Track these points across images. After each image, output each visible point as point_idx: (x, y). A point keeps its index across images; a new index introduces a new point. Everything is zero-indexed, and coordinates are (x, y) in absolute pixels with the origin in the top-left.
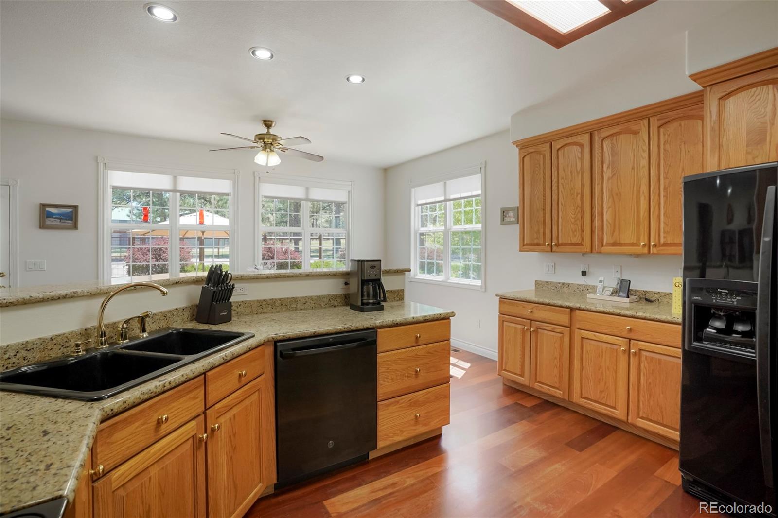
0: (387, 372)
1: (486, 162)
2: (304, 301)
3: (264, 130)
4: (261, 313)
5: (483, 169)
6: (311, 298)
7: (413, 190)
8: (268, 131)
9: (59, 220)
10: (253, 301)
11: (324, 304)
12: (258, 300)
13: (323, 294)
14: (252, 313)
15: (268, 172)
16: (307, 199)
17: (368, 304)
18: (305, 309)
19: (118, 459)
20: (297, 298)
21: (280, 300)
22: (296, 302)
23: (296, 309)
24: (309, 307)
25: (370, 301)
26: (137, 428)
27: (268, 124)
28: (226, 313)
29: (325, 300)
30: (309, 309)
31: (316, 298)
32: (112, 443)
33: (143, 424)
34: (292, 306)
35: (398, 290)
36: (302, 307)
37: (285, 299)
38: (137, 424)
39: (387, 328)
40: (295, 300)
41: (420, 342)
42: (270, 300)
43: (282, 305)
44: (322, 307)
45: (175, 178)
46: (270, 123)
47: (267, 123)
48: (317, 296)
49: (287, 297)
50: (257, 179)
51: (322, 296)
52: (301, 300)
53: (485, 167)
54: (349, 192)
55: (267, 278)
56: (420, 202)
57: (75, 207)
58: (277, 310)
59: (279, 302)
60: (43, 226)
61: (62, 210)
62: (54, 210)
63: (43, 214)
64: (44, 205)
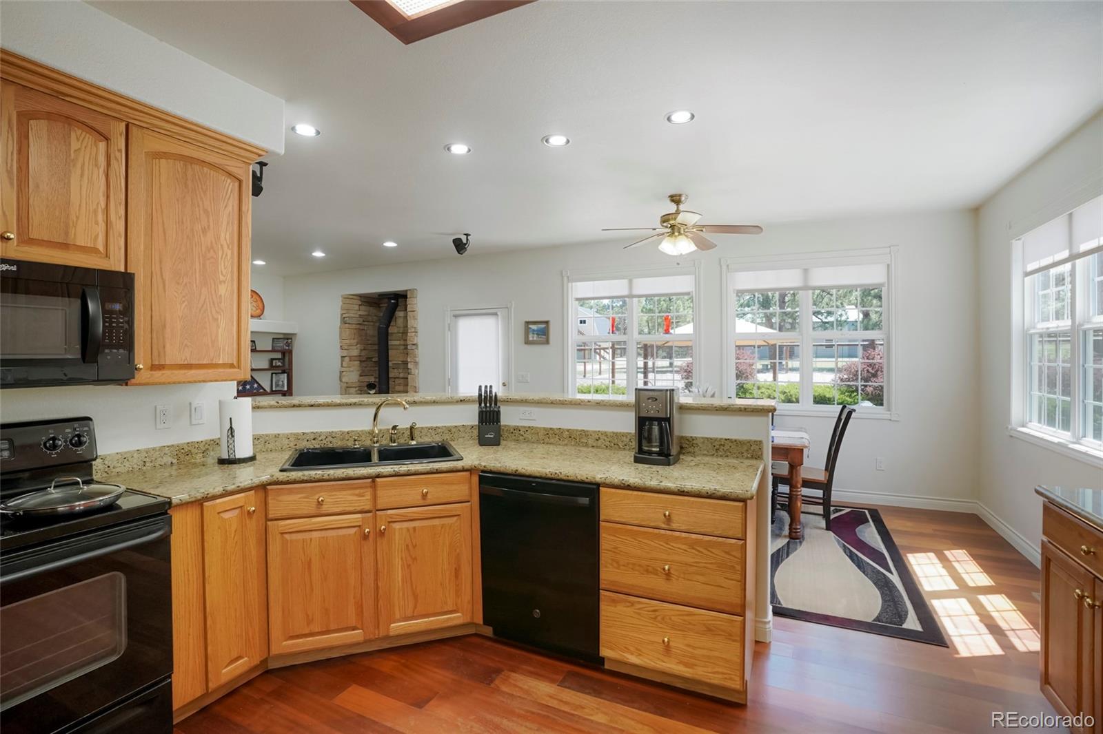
0: (614, 552)
2: (597, 437)
3: (672, 208)
4: (547, 443)
6: (605, 434)
8: (676, 210)
9: (536, 336)
10: (540, 428)
11: (623, 444)
12: (544, 428)
13: (622, 431)
14: (538, 442)
15: (678, 264)
16: (806, 288)
17: (650, 453)
18: (597, 447)
19: (284, 513)
20: (588, 431)
21: (568, 430)
22: (587, 436)
23: (586, 445)
24: (603, 446)
25: (654, 449)
26: (300, 498)
27: (677, 200)
28: (492, 436)
29: (624, 439)
30: (603, 448)
31: (612, 435)
32: (281, 501)
33: (304, 498)
34: (583, 440)
35: (749, 442)
36: (594, 444)
37: (573, 430)
38: (303, 495)
39: (642, 491)
40: (585, 433)
41: (674, 526)
42: (557, 429)
43: (570, 437)
44: (620, 448)
45: (630, 282)
46: (678, 197)
47: (675, 198)
48: (614, 433)
49: (576, 428)
50: (724, 267)
51: (620, 433)
52: (593, 435)
54: (888, 265)
55: (552, 403)
57: (547, 323)
58: (566, 442)
59: (567, 433)
60: (527, 342)
61: (539, 326)
62: (534, 327)
63: (527, 331)
64: (528, 323)
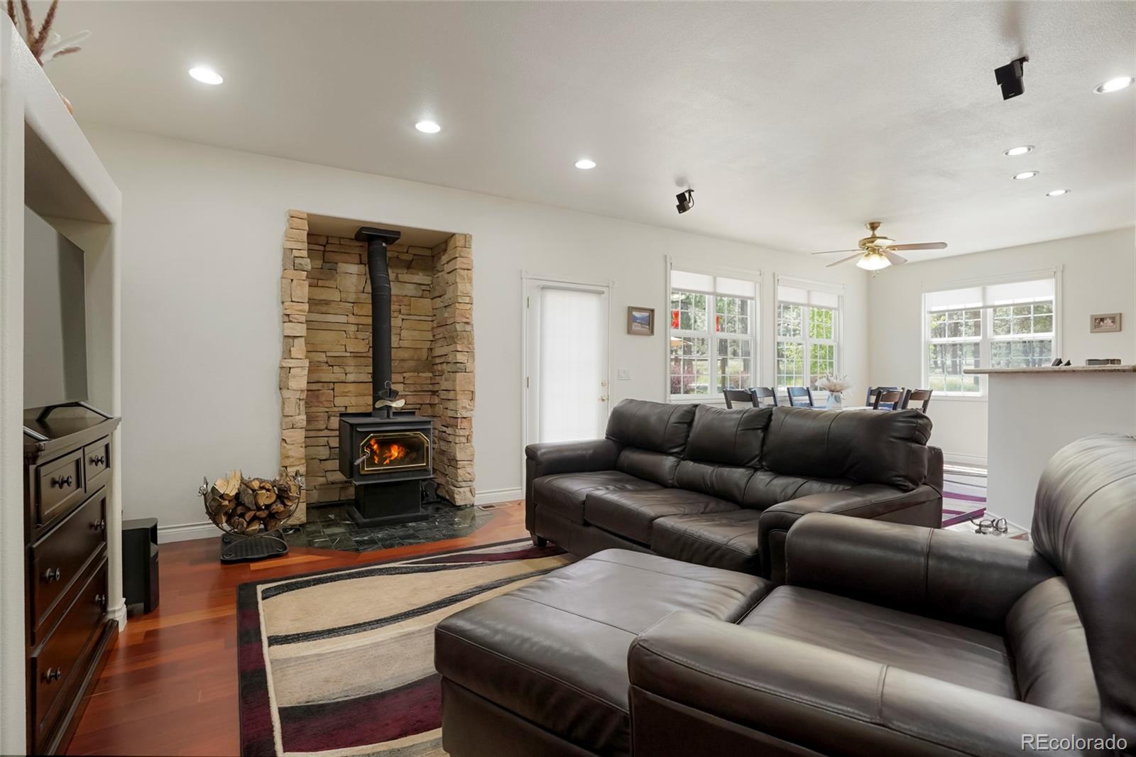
1: (1064, 266)
5: (1059, 274)
7: (923, 295)
8: (874, 234)
9: (640, 325)
16: (808, 305)
27: (874, 226)
45: (715, 280)
46: (877, 225)
53: (1063, 272)
56: (934, 309)
57: (652, 311)
60: (630, 331)
61: (644, 314)
62: (636, 314)
63: (631, 320)
64: (631, 309)
